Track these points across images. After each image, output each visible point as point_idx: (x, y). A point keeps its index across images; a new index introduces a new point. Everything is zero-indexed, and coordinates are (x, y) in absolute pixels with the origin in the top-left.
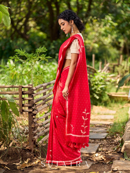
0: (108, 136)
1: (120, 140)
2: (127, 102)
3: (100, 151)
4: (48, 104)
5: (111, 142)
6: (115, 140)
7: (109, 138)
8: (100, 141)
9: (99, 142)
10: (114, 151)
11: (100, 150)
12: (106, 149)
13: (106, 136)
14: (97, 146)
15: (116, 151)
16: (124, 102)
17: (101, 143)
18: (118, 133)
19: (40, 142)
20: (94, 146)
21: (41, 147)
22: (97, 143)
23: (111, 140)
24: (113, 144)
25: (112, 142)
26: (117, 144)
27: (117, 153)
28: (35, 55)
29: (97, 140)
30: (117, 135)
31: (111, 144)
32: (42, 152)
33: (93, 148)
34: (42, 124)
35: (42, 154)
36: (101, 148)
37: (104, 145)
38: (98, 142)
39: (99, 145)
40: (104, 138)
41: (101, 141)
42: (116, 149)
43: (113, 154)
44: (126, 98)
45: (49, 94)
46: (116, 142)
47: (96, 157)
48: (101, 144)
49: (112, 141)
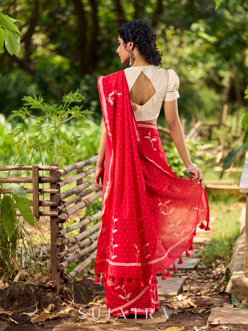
0: (200, 265)
1: (224, 270)
2: (236, 199)
3: (186, 291)
4: (86, 201)
5: (205, 274)
6: (214, 272)
7: (203, 267)
8: (186, 272)
9: (183, 275)
10: (213, 292)
11: (185, 288)
12: (197, 287)
13: (197, 264)
14: (180, 281)
15: (216, 290)
16: (232, 200)
17: (186, 277)
18: (219, 258)
19: (72, 273)
20: (175, 281)
21: (73, 284)
22: (180, 276)
23: (206, 272)
24: (211, 278)
25: (208, 275)
26: (217, 279)
27: (219, 294)
28: (60, 107)
29: (180, 272)
30: (218, 261)
31: (206, 279)
32: (75, 293)
33: (172, 285)
34: (75, 240)
35: (75, 295)
36: (188, 286)
37: (192, 280)
38: (181, 274)
39: (183, 280)
40: (193, 267)
41: (188, 273)
42: (215, 287)
43: (210, 296)
44: (234, 192)
45: (87, 183)
46: (216, 275)
47: (178, 302)
48: (187, 279)
49: (208, 273)
